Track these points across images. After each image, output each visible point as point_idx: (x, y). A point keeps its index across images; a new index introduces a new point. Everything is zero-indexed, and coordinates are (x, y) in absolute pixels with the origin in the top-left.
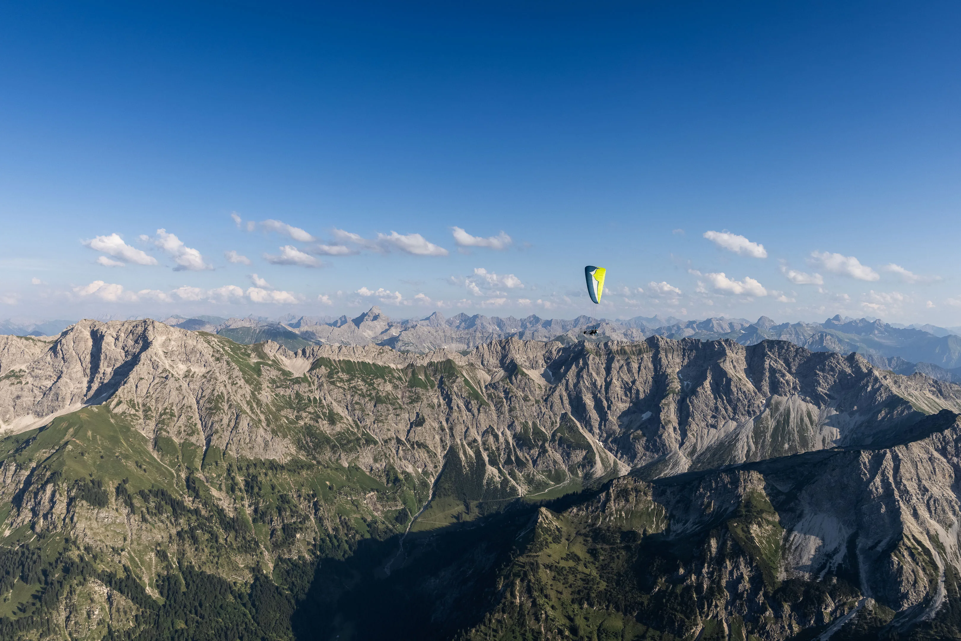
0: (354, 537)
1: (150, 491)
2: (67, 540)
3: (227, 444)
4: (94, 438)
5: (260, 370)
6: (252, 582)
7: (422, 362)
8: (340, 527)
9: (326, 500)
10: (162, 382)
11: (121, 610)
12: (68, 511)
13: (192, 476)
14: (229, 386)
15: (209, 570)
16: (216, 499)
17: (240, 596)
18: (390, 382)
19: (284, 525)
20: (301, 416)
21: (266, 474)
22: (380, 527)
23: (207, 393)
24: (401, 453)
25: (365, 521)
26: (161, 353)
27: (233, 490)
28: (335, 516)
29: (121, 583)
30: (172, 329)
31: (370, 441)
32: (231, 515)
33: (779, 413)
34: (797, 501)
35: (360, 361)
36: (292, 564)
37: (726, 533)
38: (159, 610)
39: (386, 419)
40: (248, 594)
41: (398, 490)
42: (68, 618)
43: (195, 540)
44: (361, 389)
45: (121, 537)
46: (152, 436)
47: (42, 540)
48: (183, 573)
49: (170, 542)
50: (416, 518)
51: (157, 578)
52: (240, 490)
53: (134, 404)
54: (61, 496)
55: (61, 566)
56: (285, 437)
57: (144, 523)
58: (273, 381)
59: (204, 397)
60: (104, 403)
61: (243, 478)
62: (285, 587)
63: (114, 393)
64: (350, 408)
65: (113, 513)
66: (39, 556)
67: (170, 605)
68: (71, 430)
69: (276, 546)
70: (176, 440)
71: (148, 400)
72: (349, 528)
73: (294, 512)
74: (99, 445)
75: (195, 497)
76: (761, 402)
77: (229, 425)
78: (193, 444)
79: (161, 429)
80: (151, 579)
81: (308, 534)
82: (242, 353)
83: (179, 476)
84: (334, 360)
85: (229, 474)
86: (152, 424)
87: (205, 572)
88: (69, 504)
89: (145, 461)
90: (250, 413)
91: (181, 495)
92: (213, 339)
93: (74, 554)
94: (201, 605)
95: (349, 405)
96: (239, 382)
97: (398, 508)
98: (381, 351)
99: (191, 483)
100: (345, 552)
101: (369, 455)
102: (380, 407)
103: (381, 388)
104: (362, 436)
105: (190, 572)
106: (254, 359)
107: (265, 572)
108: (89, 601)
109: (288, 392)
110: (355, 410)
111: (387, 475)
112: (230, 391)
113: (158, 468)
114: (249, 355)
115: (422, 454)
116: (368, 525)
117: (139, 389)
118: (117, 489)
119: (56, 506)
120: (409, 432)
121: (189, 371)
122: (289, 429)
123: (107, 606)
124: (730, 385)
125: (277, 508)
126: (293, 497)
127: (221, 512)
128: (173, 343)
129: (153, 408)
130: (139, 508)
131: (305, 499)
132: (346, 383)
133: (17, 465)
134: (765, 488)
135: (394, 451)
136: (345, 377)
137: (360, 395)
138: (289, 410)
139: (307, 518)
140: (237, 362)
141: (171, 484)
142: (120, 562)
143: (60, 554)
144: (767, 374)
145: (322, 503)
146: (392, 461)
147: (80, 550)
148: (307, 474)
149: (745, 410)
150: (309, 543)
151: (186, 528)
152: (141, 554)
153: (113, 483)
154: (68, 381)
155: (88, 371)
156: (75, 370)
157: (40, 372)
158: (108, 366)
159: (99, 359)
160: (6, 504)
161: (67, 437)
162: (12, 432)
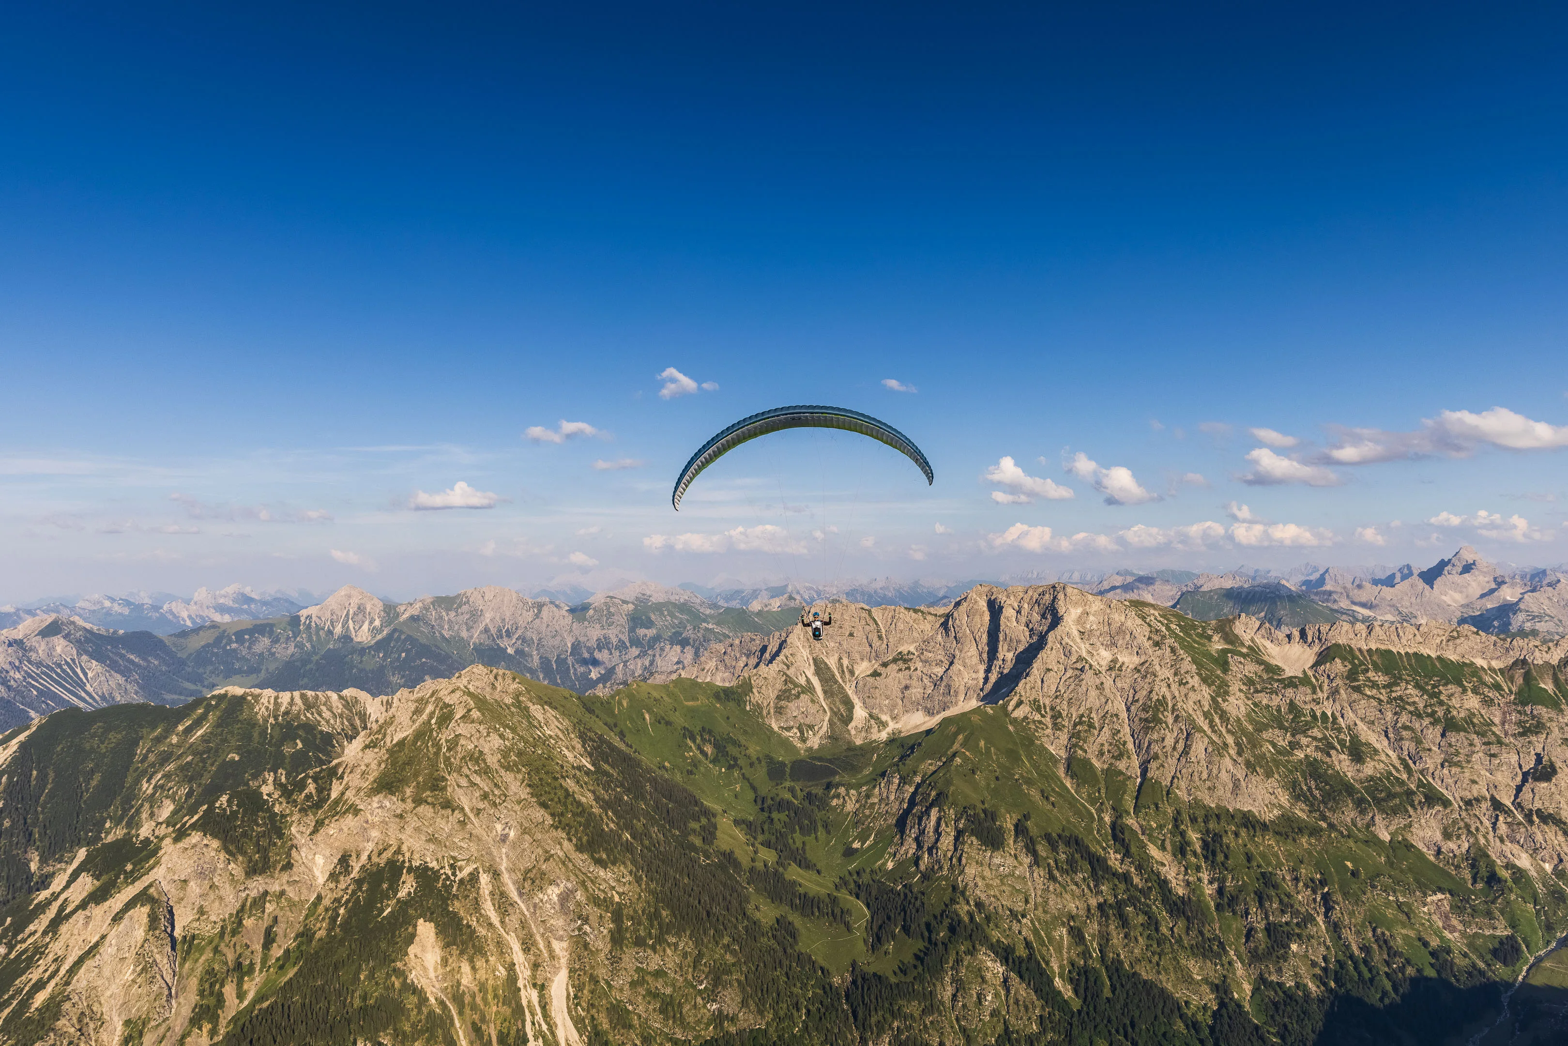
0: (1402, 969)
1: (1059, 836)
2: (954, 888)
3: (1173, 778)
4: (988, 750)
5: (1226, 663)
6: (1215, 1008)
7: (1547, 657)
8: (1375, 946)
9: (1345, 895)
10: (1077, 677)
11: (1021, 1003)
12: (956, 849)
13: (1119, 821)
14: (1174, 687)
15: (1146, 973)
16: (1157, 862)
17: (1194, 1025)
18: (1475, 691)
19: (1269, 924)
20: (1298, 743)
21: (1237, 835)
22: (1457, 961)
23: (1142, 695)
24: (1503, 828)
25: (1426, 944)
26: (1075, 633)
27: (1183, 852)
28: (1363, 925)
29: (1020, 963)
30: (1090, 597)
31: (1433, 798)
32: (1181, 892)
35: (1411, 651)
36: (1284, 992)
38: (1072, 1016)
39: (1468, 762)
40: (1207, 1025)
41: (1497, 898)
42: (954, 996)
43: (1124, 922)
44: (1414, 703)
45: (1021, 896)
46: (1063, 754)
47: (926, 883)
48: (1106, 968)
49: (1088, 917)
50: (1539, 960)
51: (1071, 968)
52: (1195, 854)
53: (1039, 706)
54: (947, 826)
55: (946, 922)
56: (1269, 775)
57: (1052, 883)
58: (1249, 682)
59: (1137, 701)
60: (1001, 702)
61: (1199, 836)
62: (1272, 1030)
63: (1014, 689)
64: (1389, 733)
65: (1010, 861)
66: (923, 904)
67: (1088, 1014)
68: (961, 737)
69: (1255, 957)
70: (1097, 764)
71: (1058, 701)
72: (1393, 953)
73: (1287, 906)
74: (993, 761)
75: (1124, 855)
77: (1174, 748)
78: (1121, 773)
79: (1075, 746)
80: (1061, 967)
81: (1312, 946)
82: (1198, 635)
83: (1101, 819)
84: (1360, 650)
85: (1176, 826)
86: (1064, 737)
87: (1140, 974)
88: (956, 839)
89: (1053, 790)
90: (1209, 732)
91: (1104, 849)
92: (1152, 611)
93: (963, 909)
94: (1133, 1025)
95: (1390, 730)
96: (1190, 680)
97: (1498, 933)
98: (1455, 634)
99: (1118, 832)
100: (1385, 994)
101: (1433, 823)
102: (1453, 737)
103: (1455, 702)
104: (1418, 787)
105: (1117, 970)
106: (1217, 645)
107: (1236, 996)
108: (980, 980)
109: (1276, 701)
110: (1402, 739)
111: (1473, 866)
112: (1177, 694)
113: (1072, 803)
114: (1209, 638)
115: (1550, 835)
116: (1433, 954)
117: (1045, 685)
118: (1016, 826)
119: (942, 839)
120: (1519, 789)
121: (1115, 661)
122: (1277, 763)
123: (1003, 993)
125: (1256, 893)
126: (1284, 879)
127: (1163, 884)
128: (1091, 618)
129: (1064, 714)
130: (1045, 859)
131: (1306, 886)
132: (1383, 691)
133: (901, 778)
135: (1487, 824)
136: (1381, 679)
137: (1411, 712)
138: (1277, 731)
139: (1309, 919)
140: (1188, 648)
141: (1090, 830)
142: (1020, 932)
143: (946, 905)
145: (1338, 897)
146: (1482, 841)
147: (970, 906)
148: (1310, 844)
150: (1314, 964)
151: (1111, 900)
152: (1049, 926)
153: (1011, 817)
154: (962, 668)
155: (985, 656)
156: (969, 654)
157: (930, 655)
158: (1009, 650)
159: (997, 640)
160: (889, 827)
161: (956, 746)
162: (900, 732)
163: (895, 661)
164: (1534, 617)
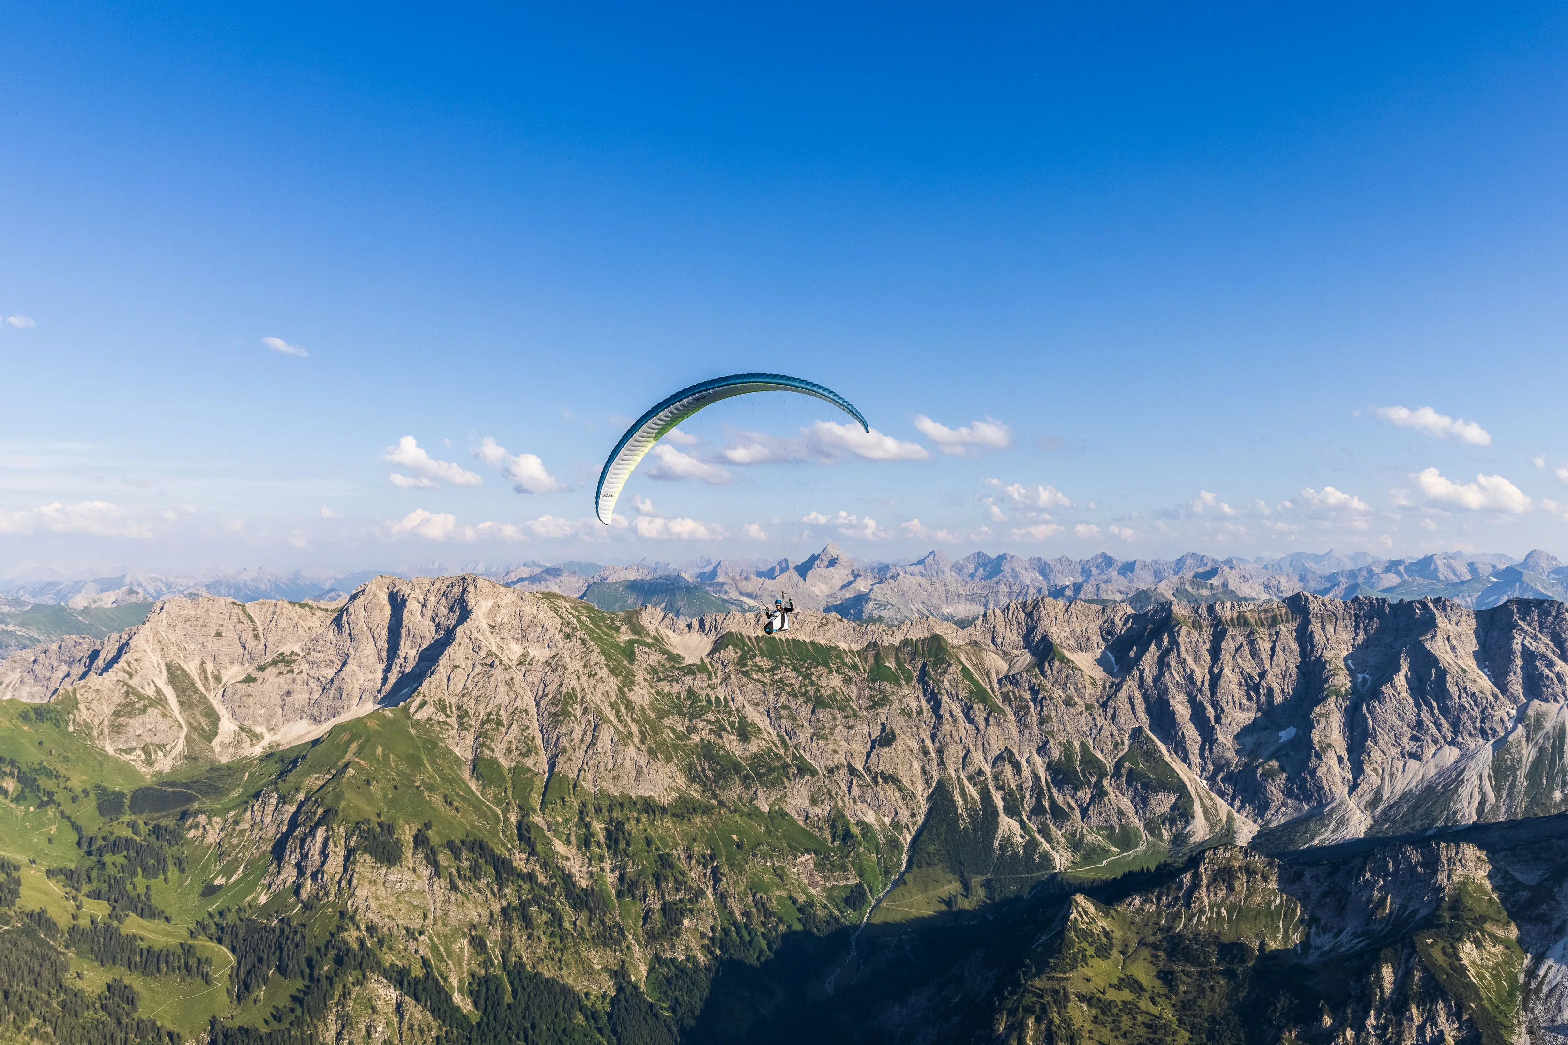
0: (775, 928)
1: (463, 842)
2: (342, 914)
3: (580, 770)
4: (386, 757)
5: (633, 653)
6: (613, 994)
7: (891, 639)
8: (754, 910)
9: (731, 866)
10: (486, 673)
11: (416, 1027)
12: (345, 870)
13: (525, 820)
14: (584, 679)
15: (547, 972)
16: (562, 857)
17: (593, 1016)
18: (839, 672)
19: (664, 903)
20: (695, 728)
21: (638, 821)
22: (818, 913)
23: (552, 689)
24: (856, 790)
25: (795, 902)
26: (485, 627)
27: (587, 844)
28: (745, 893)
29: (416, 984)
30: (502, 589)
31: (804, 769)
32: (584, 884)
33: (1543, 733)
34: (1553, 903)
35: (790, 638)
36: (676, 967)
37: (1410, 955)
38: (471, 1030)
39: (832, 734)
40: (606, 1012)
41: (849, 852)
42: (339, 1034)
43: (527, 922)
44: (792, 684)
45: (420, 912)
46: (469, 755)
47: (308, 912)
48: (508, 974)
49: (490, 923)
50: (879, 901)
51: (471, 979)
52: (598, 844)
53: (445, 706)
54: (336, 846)
55: (332, 953)
56: (668, 760)
57: (453, 892)
58: (653, 671)
59: (547, 695)
60: (402, 704)
61: (603, 826)
62: (665, 1005)
63: (417, 689)
64: (774, 714)
65: (408, 876)
66: (304, 937)
67: (488, 1024)
68: (354, 746)
69: (652, 937)
70: (504, 763)
71: (465, 699)
72: (768, 914)
73: (681, 884)
74: (392, 769)
75: (530, 854)
76: (1508, 713)
77: (582, 741)
78: (529, 770)
79: (482, 745)
80: (461, 981)
81: (702, 919)
82: (607, 626)
83: (506, 819)
84: (749, 637)
85: (582, 819)
86: (470, 738)
87: (542, 974)
88: (347, 859)
89: (457, 794)
90: (615, 722)
91: (509, 850)
92: (564, 603)
93: (351, 936)
94: (533, 1027)
95: (772, 710)
96: (599, 672)
97: (850, 883)
98: (825, 621)
99: (524, 831)
100: (761, 952)
101: (804, 792)
102: (821, 713)
103: (823, 682)
104: (793, 760)
105: (519, 973)
106: (625, 636)
107: (633, 978)
108: (370, 1011)
109: (676, 688)
110: (781, 718)
111: (833, 827)
112: (586, 686)
113: (477, 806)
114: (617, 629)
115: (890, 793)
116: (800, 910)
117: (452, 683)
118: (416, 837)
119: (329, 861)
120: (868, 755)
121: (525, 655)
122: (676, 748)
123: (396, 1020)
124: (1445, 681)
125: (654, 875)
126: (679, 857)
127: (568, 878)
128: (503, 611)
129: (471, 712)
130: (446, 869)
131: (698, 862)
132: (767, 674)
133: (279, 797)
134: (1490, 876)
135: (844, 787)
136: (765, 663)
137: (788, 693)
138: (676, 717)
139: (700, 893)
140: (598, 640)
141: (494, 833)
142: (416, 951)
143: (332, 935)
144: (1519, 661)
145: (725, 869)
146: (840, 803)
147: (360, 931)
148: (703, 822)
149: (1475, 728)
150: (703, 935)
151: (515, 902)
152: (447, 940)
153: (410, 828)
154: (357, 669)
155: (384, 654)
156: (366, 653)
157: (319, 655)
158: (412, 647)
159: (399, 636)
160: (262, 855)
161: (348, 756)
162: (279, 745)
163: (274, 663)
164: (880, 606)
